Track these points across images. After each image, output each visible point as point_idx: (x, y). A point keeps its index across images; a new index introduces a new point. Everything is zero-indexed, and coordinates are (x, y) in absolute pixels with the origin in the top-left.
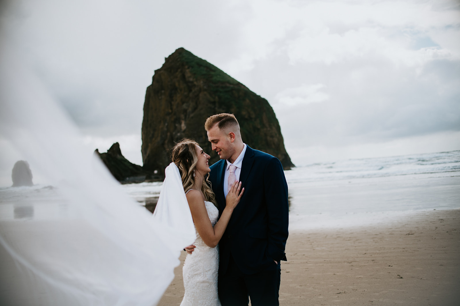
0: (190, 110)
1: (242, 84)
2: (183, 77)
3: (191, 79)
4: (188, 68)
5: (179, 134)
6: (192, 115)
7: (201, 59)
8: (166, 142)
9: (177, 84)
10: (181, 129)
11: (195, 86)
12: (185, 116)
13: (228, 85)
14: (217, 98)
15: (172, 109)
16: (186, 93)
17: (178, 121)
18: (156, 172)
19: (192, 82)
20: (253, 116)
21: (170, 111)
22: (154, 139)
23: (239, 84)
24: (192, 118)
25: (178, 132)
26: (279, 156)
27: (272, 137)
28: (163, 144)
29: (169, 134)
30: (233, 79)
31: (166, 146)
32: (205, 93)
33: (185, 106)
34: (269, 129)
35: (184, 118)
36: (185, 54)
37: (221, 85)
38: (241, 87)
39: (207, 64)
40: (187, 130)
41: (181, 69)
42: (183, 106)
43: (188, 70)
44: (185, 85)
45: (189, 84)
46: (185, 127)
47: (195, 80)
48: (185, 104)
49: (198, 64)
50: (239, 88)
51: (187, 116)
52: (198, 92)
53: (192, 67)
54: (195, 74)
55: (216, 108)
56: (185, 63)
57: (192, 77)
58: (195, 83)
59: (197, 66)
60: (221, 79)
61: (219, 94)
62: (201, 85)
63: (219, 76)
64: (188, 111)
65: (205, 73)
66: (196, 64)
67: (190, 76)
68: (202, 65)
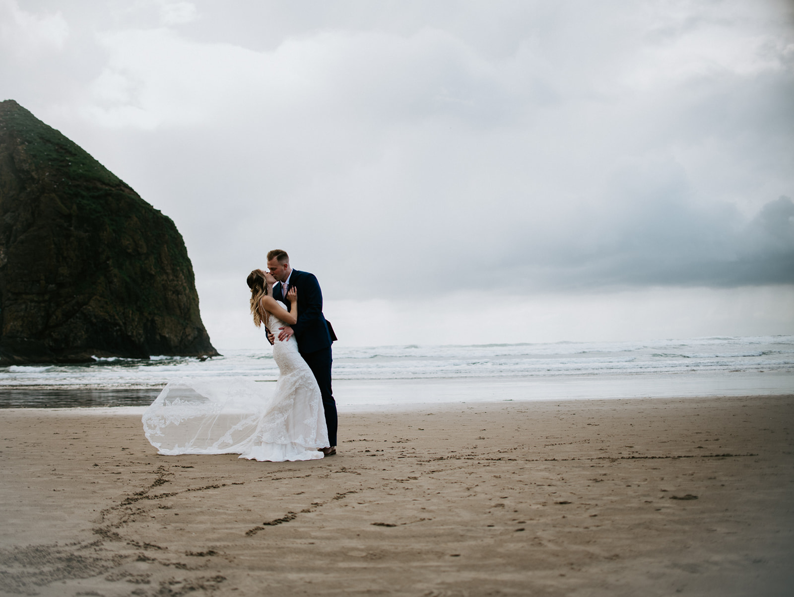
0: (19, 226)
1: (126, 186)
3: (26, 167)
4: (22, 143)
6: (22, 237)
7: (49, 128)
11: (32, 178)
12: (8, 238)
13: (99, 185)
14: (75, 207)
19: (28, 172)
20: (144, 250)
23: (121, 184)
24: (22, 242)
26: (188, 330)
27: (178, 293)
30: (110, 174)
32: (53, 195)
33: (8, 218)
34: (171, 277)
35: (4, 242)
36: (19, 114)
37: (85, 184)
38: (123, 191)
39: (60, 139)
40: (9, 265)
41: (5, 144)
42: (4, 218)
43: (20, 147)
44: (13, 175)
45: (20, 174)
46: (6, 260)
47: (34, 168)
48: (9, 214)
49: (41, 138)
50: (121, 192)
51: (12, 239)
52: (38, 194)
53: (30, 142)
54: (34, 156)
55: (71, 227)
56: (16, 132)
57: (29, 161)
58: (33, 174)
59: (39, 140)
60: (86, 171)
61: (80, 201)
62: (44, 179)
63: (83, 164)
64: (15, 228)
65: (54, 155)
66: (38, 136)
67: (25, 158)
68: (49, 141)
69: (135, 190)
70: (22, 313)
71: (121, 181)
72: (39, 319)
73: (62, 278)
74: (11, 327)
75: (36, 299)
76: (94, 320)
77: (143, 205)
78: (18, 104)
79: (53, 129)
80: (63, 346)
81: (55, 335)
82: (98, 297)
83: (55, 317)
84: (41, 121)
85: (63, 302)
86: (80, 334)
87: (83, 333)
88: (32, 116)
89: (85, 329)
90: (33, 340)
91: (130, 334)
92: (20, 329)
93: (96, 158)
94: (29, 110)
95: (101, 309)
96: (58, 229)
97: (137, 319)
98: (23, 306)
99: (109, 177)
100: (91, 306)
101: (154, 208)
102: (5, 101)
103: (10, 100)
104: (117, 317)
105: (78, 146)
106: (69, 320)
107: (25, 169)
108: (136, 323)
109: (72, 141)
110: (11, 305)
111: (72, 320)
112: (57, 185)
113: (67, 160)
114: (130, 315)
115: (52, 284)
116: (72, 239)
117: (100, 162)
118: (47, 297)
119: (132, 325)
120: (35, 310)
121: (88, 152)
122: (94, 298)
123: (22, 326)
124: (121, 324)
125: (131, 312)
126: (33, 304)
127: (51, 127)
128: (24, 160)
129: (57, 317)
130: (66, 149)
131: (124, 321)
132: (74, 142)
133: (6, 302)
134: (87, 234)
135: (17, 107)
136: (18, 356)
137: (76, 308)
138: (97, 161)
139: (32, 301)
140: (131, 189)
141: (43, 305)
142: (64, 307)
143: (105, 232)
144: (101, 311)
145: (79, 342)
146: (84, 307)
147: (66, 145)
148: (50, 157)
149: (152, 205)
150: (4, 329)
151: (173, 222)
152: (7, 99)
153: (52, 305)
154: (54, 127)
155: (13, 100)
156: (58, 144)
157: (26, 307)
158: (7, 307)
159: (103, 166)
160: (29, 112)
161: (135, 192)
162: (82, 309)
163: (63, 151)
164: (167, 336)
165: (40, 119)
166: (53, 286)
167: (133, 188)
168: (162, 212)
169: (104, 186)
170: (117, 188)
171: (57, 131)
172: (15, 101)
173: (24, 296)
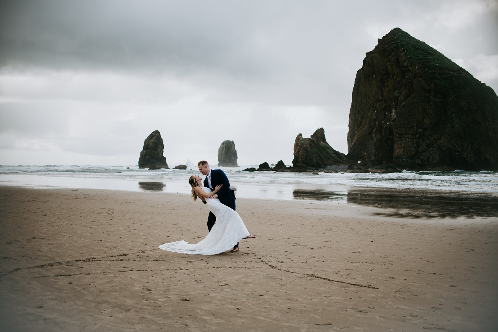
0: (402, 97)
1: (464, 70)
2: (397, 60)
3: (405, 64)
4: (403, 51)
5: (388, 123)
6: (404, 103)
8: (374, 131)
9: (389, 69)
10: (391, 118)
11: (409, 70)
12: (397, 104)
13: (447, 71)
14: (433, 85)
15: (382, 96)
16: (398, 79)
17: (388, 109)
18: (359, 162)
19: (407, 67)
20: (474, 108)
21: (381, 98)
22: (361, 127)
23: (460, 70)
24: (404, 106)
25: (388, 121)
28: (371, 133)
29: (377, 122)
30: (454, 64)
31: (373, 135)
32: (420, 79)
33: (396, 93)
34: (491, 123)
35: (394, 106)
36: (401, 35)
37: (438, 71)
38: (462, 74)
39: (424, 47)
40: (397, 119)
41: (395, 53)
42: (394, 93)
43: (402, 54)
44: (398, 69)
45: (403, 69)
46: (395, 116)
47: (410, 64)
48: (397, 90)
49: (414, 47)
50: (460, 74)
51: (398, 104)
52: (412, 79)
53: (407, 51)
54: (410, 58)
55: (431, 96)
56: (400, 46)
57: (407, 61)
58: (410, 68)
59: (412, 49)
60: (439, 64)
61: (436, 81)
62: (415, 70)
63: (438, 60)
64: (400, 98)
65: (421, 57)
66: (412, 46)
67: (405, 60)
68: (418, 49)
69: (469, 73)
70: (404, 145)
71: (461, 68)
72: (413, 148)
73: (426, 125)
74: (398, 152)
75: (411, 137)
76: (444, 149)
77: (474, 81)
78: (401, 30)
79: (421, 42)
80: (426, 163)
81: (421, 157)
82: (446, 136)
83: (422, 147)
84: (414, 38)
85: (427, 139)
86: (436, 156)
87: (438, 156)
88: (409, 35)
89: (439, 154)
90: (408, 160)
91: (465, 157)
92: (403, 154)
93: (446, 56)
94: (407, 32)
95: (448, 142)
96: (423, 98)
97: (469, 148)
98: (404, 141)
99: (453, 66)
100: (442, 141)
101: (481, 82)
102: (394, 29)
103: (397, 28)
104: (457, 147)
105: (435, 49)
106: (430, 149)
107: (405, 66)
108: (469, 151)
109: (432, 48)
110: (398, 140)
111: (431, 149)
112: (422, 73)
113: (428, 59)
114: (466, 146)
115: (420, 129)
116: (431, 103)
117: (448, 58)
118: (417, 136)
119: (466, 152)
120: (411, 143)
121: (441, 53)
122: (444, 136)
123: (403, 152)
124: (460, 151)
125: (466, 144)
126: (410, 140)
127: (419, 41)
128: (405, 61)
129: (423, 147)
130: (428, 52)
131: (462, 149)
132: (433, 47)
133: (395, 139)
134: (440, 100)
135: (400, 32)
136: (399, 168)
137: (433, 142)
138: (447, 57)
139: (409, 138)
140: (467, 72)
141: (415, 140)
142: (427, 141)
143: (450, 98)
144: (448, 143)
145: (435, 161)
146: (438, 141)
147: (428, 50)
148: (419, 58)
149: (480, 80)
150: (394, 154)
151: (493, 90)
152: (395, 28)
153: (420, 140)
154: (421, 40)
155: (398, 28)
156: (423, 50)
157: (406, 142)
158: (396, 141)
159: (450, 60)
160: (408, 33)
161: (470, 74)
162: (437, 142)
163: (427, 53)
164: (488, 158)
165: (413, 37)
166: (421, 129)
167: (468, 71)
168: (486, 85)
169: (450, 72)
170: (458, 72)
171: (423, 42)
172: (399, 28)
173: (405, 135)
